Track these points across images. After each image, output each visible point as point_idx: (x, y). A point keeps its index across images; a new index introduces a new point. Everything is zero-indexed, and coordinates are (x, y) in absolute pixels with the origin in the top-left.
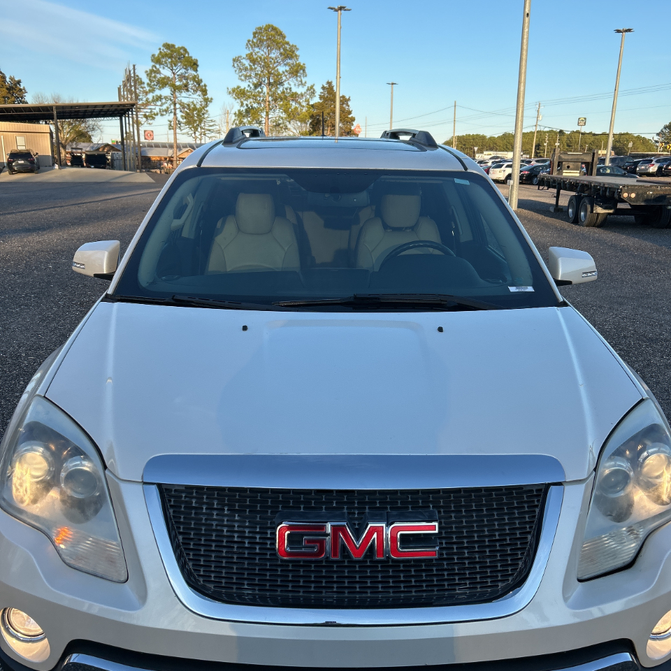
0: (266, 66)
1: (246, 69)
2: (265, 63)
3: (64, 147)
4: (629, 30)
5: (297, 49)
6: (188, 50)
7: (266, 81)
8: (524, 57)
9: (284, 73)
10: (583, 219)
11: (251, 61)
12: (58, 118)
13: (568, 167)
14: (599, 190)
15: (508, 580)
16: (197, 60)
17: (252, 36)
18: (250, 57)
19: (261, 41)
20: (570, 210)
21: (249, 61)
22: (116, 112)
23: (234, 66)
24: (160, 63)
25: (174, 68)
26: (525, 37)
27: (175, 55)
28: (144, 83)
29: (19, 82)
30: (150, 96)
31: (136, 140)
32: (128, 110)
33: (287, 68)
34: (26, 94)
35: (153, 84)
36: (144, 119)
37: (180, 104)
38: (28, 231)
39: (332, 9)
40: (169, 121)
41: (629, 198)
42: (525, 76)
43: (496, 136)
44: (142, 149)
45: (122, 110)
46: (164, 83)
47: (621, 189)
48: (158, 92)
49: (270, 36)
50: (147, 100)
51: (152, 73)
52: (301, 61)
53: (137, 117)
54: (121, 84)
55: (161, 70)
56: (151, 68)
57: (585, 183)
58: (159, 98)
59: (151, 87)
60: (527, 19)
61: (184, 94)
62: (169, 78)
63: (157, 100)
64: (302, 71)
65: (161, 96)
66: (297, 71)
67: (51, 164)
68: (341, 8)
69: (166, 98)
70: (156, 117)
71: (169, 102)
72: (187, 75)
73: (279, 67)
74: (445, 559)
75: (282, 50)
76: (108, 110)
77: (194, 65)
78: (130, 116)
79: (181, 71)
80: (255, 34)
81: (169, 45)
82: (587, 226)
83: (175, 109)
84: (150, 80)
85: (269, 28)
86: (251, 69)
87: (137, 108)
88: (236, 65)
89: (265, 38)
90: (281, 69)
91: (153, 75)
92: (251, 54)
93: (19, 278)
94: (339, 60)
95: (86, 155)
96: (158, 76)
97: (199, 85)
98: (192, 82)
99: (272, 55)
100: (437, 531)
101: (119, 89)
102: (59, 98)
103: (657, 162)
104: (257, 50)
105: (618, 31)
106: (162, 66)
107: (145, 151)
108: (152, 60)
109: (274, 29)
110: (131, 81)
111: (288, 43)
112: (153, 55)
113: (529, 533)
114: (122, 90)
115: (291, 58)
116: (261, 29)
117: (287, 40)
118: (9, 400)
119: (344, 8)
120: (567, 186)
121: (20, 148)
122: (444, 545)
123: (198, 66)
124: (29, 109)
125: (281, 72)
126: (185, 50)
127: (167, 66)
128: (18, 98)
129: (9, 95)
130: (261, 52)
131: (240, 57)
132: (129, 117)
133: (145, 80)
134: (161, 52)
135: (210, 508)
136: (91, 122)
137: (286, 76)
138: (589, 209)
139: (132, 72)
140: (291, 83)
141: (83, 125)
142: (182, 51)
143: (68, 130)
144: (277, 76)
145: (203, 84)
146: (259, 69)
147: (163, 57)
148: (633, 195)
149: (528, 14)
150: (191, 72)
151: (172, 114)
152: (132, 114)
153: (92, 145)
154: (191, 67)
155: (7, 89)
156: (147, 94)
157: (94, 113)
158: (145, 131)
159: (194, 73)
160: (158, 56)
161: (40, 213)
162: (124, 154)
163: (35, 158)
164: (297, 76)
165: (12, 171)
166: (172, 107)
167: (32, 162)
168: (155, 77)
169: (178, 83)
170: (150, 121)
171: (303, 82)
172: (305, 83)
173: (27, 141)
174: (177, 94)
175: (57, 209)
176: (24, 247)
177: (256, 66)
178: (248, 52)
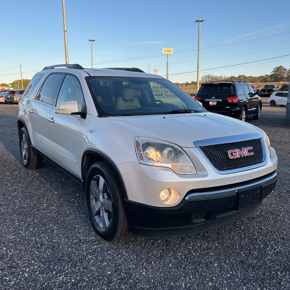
4: (93, 40)
26: (66, 39)
60: (65, 32)
105: (90, 40)
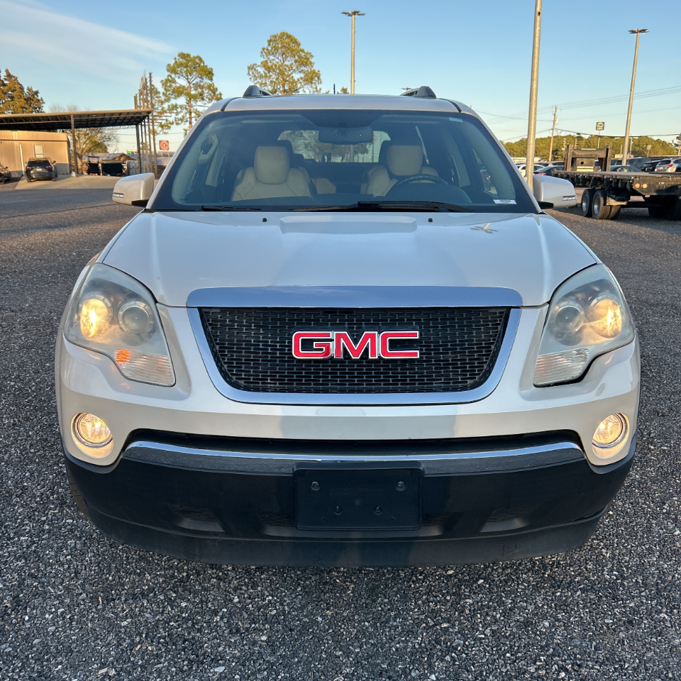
0: (282, 73)
1: (261, 77)
2: (280, 70)
3: (81, 157)
4: (644, 31)
5: (312, 56)
6: (203, 59)
7: (281, 89)
8: (536, 55)
9: (299, 80)
10: (596, 212)
11: (266, 69)
12: (75, 128)
13: (582, 163)
14: (611, 182)
15: (475, 378)
16: (212, 69)
17: (267, 44)
18: (264, 65)
19: (276, 49)
20: (584, 204)
21: (264, 69)
22: (132, 120)
23: (249, 74)
24: (176, 73)
25: (190, 77)
26: (537, 35)
27: (190, 64)
28: (159, 93)
29: (37, 93)
30: (166, 106)
31: (153, 150)
32: (144, 118)
33: (302, 75)
34: (43, 105)
35: (168, 93)
36: (160, 129)
37: (195, 113)
38: (50, 227)
39: (346, 13)
40: (185, 130)
41: (641, 188)
42: (538, 73)
43: (514, 142)
44: (158, 158)
45: (139, 117)
46: (179, 92)
47: (633, 180)
48: (173, 102)
49: (285, 44)
50: (162, 110)
51: (167, 83)
52: (316, 68)
53: (153, 126)
54: (138, 92)
55: (177, 79)
56: (166, 78)
57: (598, 176)
58: (175, 107)
59: (167, 96)
60: (538, 18)
61: (199, 103)
62: (184, 87)
63: (173, 109)
64: (316, 78)
65: (176, 105)
66: (312, 78)
67: (68, 172)
68: (355, 13)
69: (181, 107)
70: (172, 126)
71: (185, 111)
72: (202, 84)
73: (294, 75)
74: (424, 361)
75: (297, 58)
76: (125, 118)
77: (210, 74)
78: (147, 124)
79: (196, 80)
80: (269, 41)
81: (184, 55)
82: (600, 219)
83: (191, 118)
84: (165, 89)
85: (283, 36)
86: (266, 76)
87: (153, 116)
88: (251, 73)
89: (280, 46)
90: (297, 76)
91: (169, 84)
92: (266, 62)
93: (45, 263)
94: (353, 64)
95: (103, 164)
96: (174, 85)
97: (214, 93)
98: (207, 91)
99: (287, 63)
100: (418, 337)
101: (135, 98)
102: (75, 108)
103: (675, 162)
104: (272, 57)
105: (633, 32)
106: (177, 75)
107: (160, 160)
108: (168, 70)
109: (289, 37)
110: (147, 90)
111: (303, 51)
112: (169, 65)
113: (493, 343)
114: (138, 99)
115: (306, 65)
116: (275, 36)
117: (301, 47)
118: (45, 351)
119: (358, 12)
120: (581, 180)
121: (38, 156)
122: (424, 351)
123: (213, 75)
124: (47, 118)
125: (296, 80)
126: (200, 59)
127: (182, 75)
128: (36, 108)
129: (27, 106)
130: (276, 60)
131: (256, 64)
132: (145, 125)
133: (161, 89)
134: (176, 62)
135: (241, 325)
136: (106, 132)
137: (301, 83)
138: (602, 202)
139: (148, 80)
140: (305, 90)
141: (99, 135)
142: (197, 60)
143: (84, 140)
144: (292, 83)
145: (218, 93)
146: (274, 77)
147: (178, 67)
148: (645, 186)
149: (539, 13)
150: (206, 81)
151: (188, 123)
152: (148, 122)
153: (108, 155)
154: (207, 75)
155: (25, 99)
156: (162, 104)
157: (111, 122)
158: (160, 142)
159: (209, 82)
160: (174, 66)
161: (61, 214)
162: (140, 163)
163: (52, 165)
164: (311, 83)
165: (30, 179)
166: (188, 116)
167: (50, 170)
168: (170, 86)
169: (193, 92)
170: (165, 131)
171: (318, 89)
172: (320, 89)
173: (44, 150)
174: (193, 103)
175: (76, 211)
176: (47, 239)
177: (271, 74)
178: (262, 60)
